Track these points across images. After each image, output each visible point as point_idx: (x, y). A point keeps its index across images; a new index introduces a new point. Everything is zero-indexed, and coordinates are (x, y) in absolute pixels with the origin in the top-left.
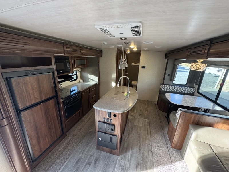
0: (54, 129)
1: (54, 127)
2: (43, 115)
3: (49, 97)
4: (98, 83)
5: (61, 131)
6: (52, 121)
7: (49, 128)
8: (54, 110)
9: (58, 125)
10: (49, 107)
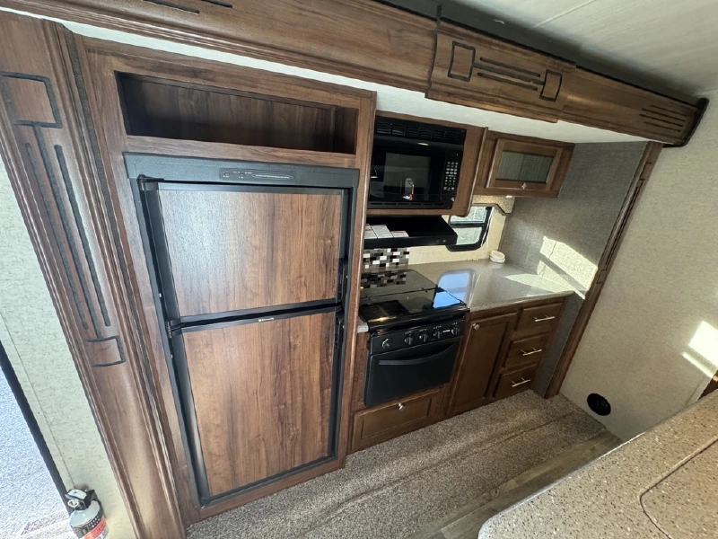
0: (299, 426)
1: (299, 422)
2: (267, 362)
3: (304, 300)
4: (588, 294)
5: (326, 443)
6: (299, 399)
7: (280, 418)
8: (317, 357)
9: (319, 420)
10: (299, 342)
